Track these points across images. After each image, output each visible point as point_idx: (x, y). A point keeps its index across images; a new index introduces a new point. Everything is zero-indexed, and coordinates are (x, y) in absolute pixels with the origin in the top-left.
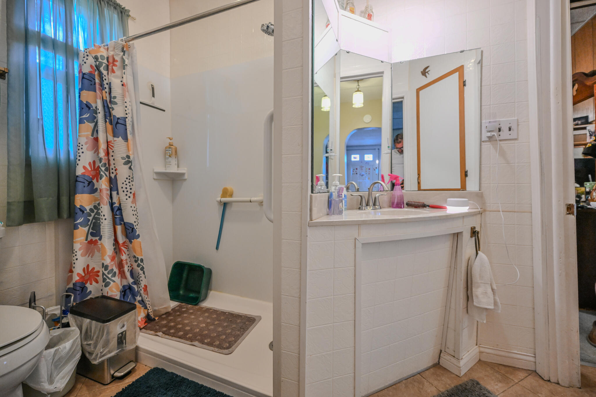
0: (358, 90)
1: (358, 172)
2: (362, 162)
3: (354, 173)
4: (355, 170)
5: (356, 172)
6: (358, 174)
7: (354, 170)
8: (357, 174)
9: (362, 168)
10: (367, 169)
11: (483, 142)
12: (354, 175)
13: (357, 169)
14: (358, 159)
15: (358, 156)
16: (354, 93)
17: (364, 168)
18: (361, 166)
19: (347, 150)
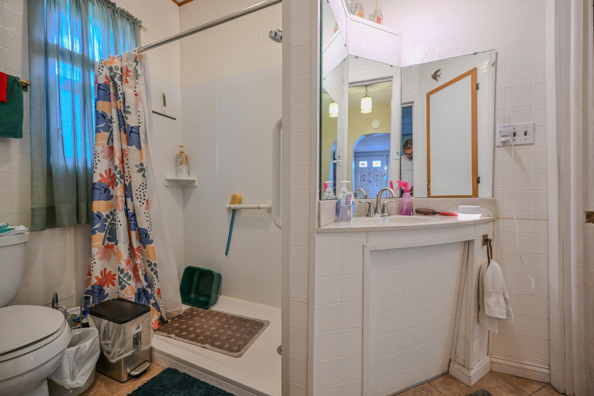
0: (366, 95)
2: (370, 169)
3: (361, 179)
4: (363, 177)
6: (366, 180)
8: (364, 180)
10: (375, 175)
11: (497, 147)
12: (362, 181)
13: (364, 175)
14: (366, 166)
15: (366, 163)
16: (362, 98)
17: (372, 175)
18: (369, 173)
19: (355, 156)
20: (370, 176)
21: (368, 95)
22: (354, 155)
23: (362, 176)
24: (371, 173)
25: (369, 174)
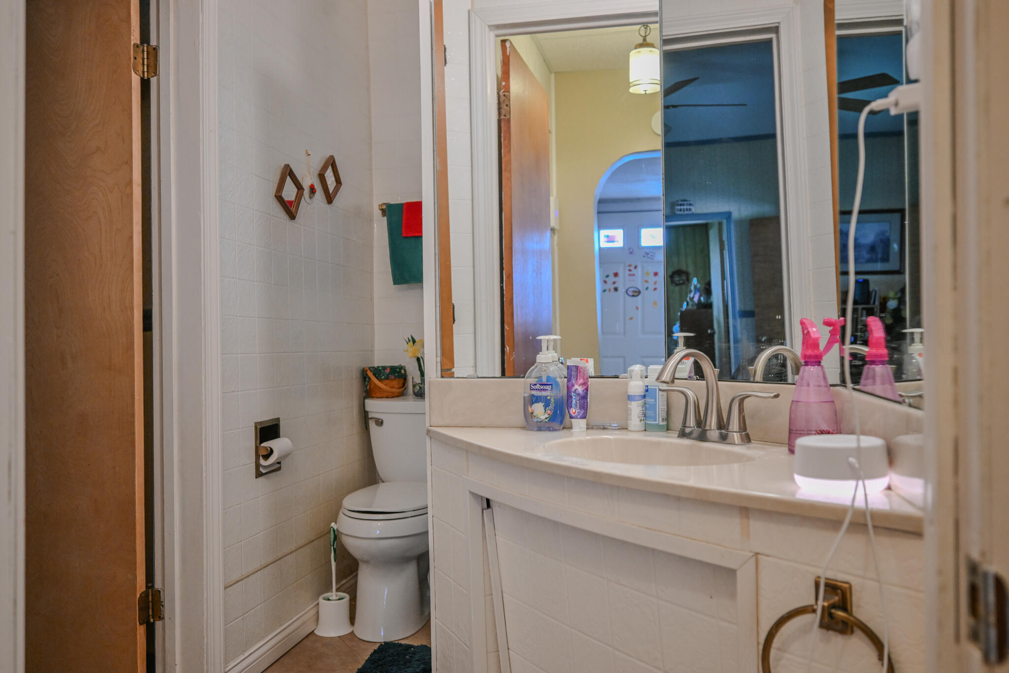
0: (645, 40)
1: (620, 285)
2: (631, 253)
3: (607, 287)
4: (612, 278)
5: (614, 283)
6: (622, 290)
7: (606, 279)
8: (616, 289)
9: (634, 271)
10: (648, 274)
12: (607, 292)
13: (616, 275)
14: (619, 243)
15: (618, 235)
16: (631, 51)
17: (638, 272)
18: (630, 266)
19: (599, 213)
20: (634, 275)
21: (649, 40)
22: (598, 207)
23: (607, 276)
24: (636, 267)
25: (632, 269)
